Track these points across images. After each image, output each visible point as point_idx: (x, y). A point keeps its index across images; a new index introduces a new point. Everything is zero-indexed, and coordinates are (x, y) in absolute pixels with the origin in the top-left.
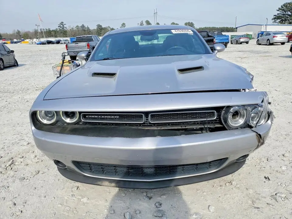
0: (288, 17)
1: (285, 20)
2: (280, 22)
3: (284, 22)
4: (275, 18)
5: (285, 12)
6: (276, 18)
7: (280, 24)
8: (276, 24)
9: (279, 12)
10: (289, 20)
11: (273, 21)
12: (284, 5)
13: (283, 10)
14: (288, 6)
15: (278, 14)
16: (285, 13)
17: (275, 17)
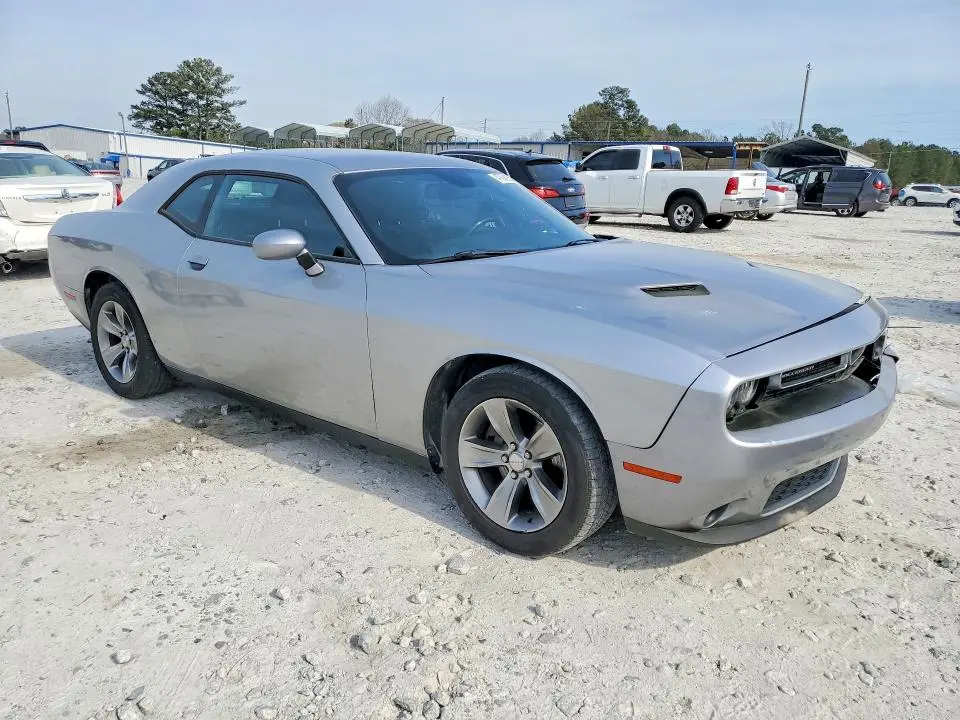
0: (174, 117)
1: (169, 125)
2: (153, 129)
3: (165, 129)
4: (137, 116)
5: (165, 100)
6: (141, 115)
7: (155, 135)
8: (145, 133)
9: (145, 99)
10: (179, 126)
11: (134, 122)
12: (157, 78)
13: (156, 93)
14: (168, 82)
15: (143, 103)
16: (162, 103)
17: (136, 111)
